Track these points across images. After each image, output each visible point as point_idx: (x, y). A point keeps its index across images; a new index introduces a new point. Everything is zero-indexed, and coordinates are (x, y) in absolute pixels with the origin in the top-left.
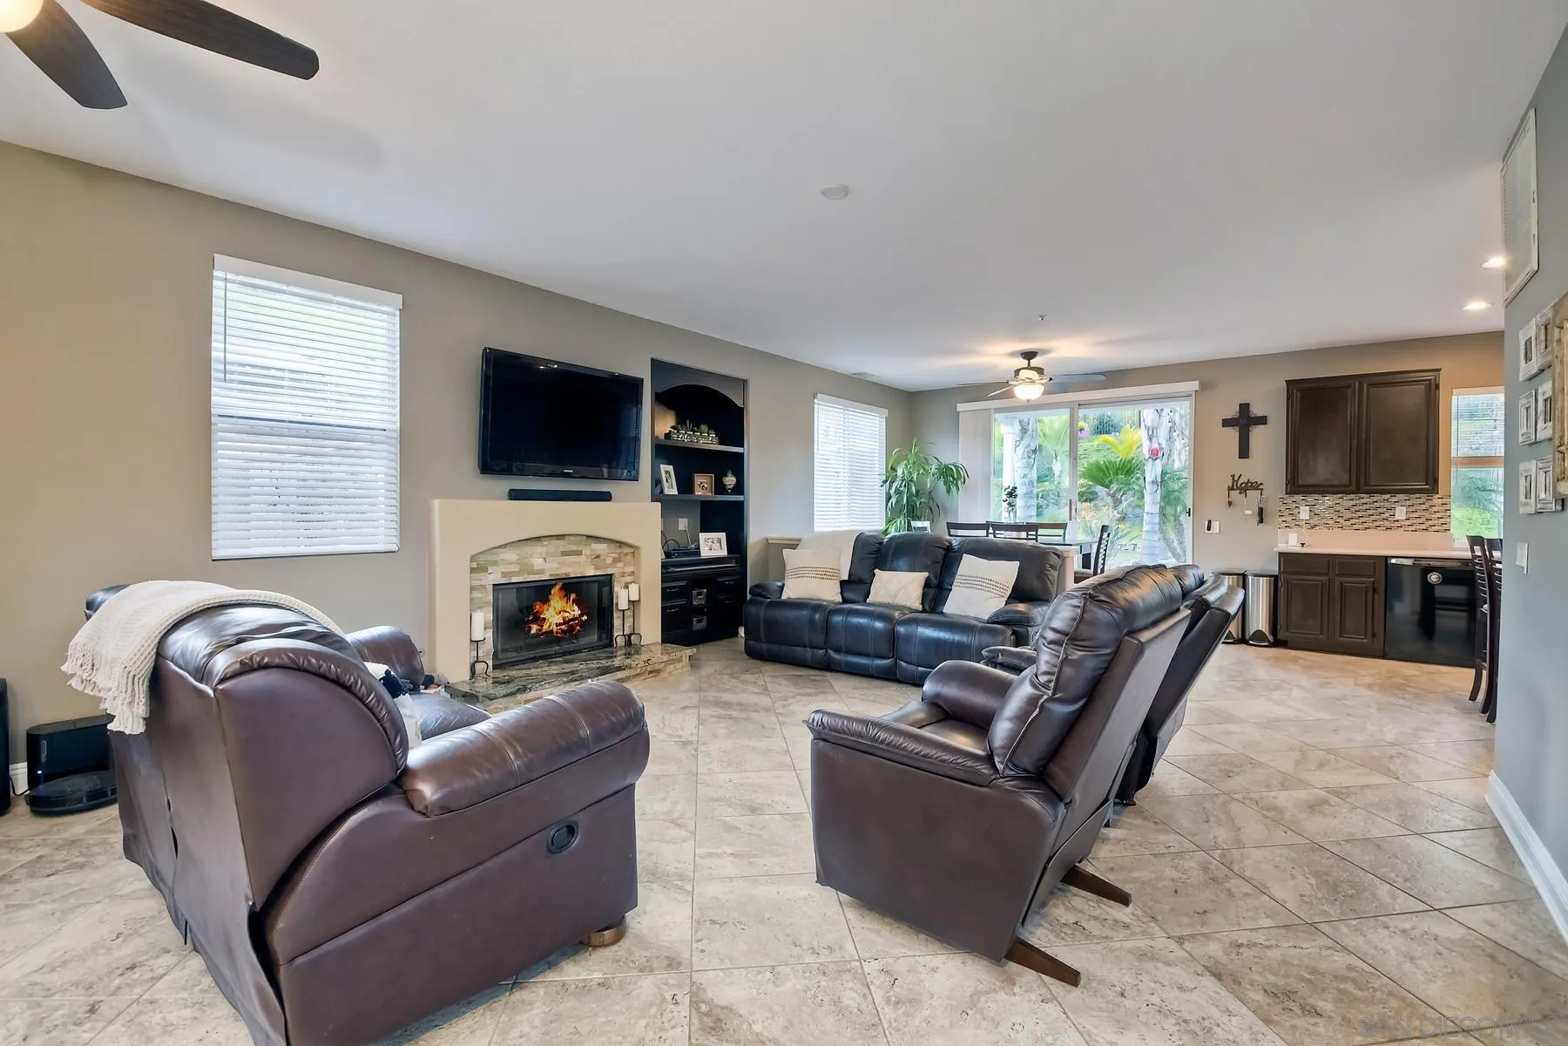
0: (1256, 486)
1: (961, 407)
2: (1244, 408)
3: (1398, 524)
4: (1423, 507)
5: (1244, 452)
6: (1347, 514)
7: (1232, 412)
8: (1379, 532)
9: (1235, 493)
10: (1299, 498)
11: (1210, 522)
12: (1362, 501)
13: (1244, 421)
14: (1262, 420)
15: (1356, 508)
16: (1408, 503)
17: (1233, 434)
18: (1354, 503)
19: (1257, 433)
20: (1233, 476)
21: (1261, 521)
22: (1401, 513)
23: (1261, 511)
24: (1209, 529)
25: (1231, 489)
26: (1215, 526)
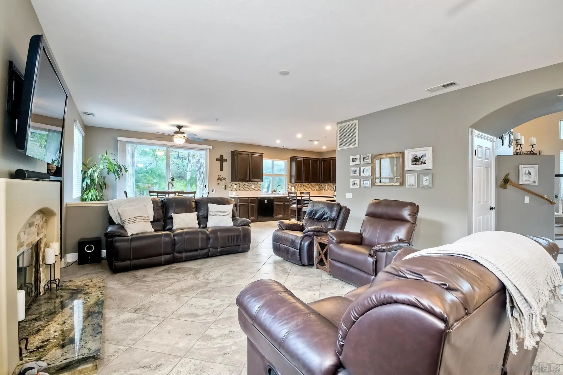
0: (224, 179)
1: (119, 139)
2: (222, 156)
3: (252, 189)
4: (257, 185)
5: (221, 169)
6: (243, 187)
7: (219, 157)
8: (249, 191)
9: (219, 181)
10: (233, 182)
11: (213, 189)
12: (246, 183)
13: (221, 160)
14: (226, 160)
15: (245, 185)
16: (254, 184)
17: (219, 163)
18: (245, 184)
19: (225, 164)
20: (219, 176)
21: (226, 189)
22: (253, 186)
23: (226, 186)
24: (213, 192)
25: (218, 179)
26: (214, 190)
